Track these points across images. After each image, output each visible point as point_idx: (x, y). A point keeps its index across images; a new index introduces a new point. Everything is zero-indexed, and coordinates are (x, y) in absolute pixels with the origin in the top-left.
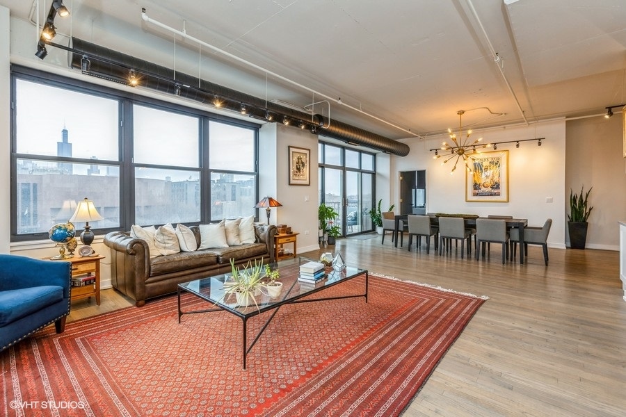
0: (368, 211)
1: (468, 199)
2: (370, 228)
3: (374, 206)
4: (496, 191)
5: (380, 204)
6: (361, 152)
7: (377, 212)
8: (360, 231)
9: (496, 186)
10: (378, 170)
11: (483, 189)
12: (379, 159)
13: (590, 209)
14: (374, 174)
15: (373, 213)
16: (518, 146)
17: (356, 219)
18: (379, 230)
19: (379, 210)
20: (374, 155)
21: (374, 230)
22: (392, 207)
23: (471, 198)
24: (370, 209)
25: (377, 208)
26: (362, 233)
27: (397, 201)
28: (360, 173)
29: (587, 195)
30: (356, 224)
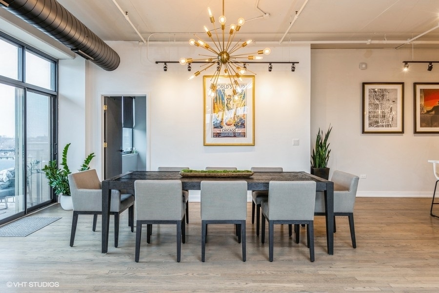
0: (41, 166)
1: (207, 142)
2: (46, 197)
3: (54, 155)
4: (240, 130)
5: (65, 152)
6: (23, 47)
7: (61, 167)
8: (21, 210)
9: (241, 124)
10: (62, 91)
11: (225, 127)
12: (63, 69)
13: (329, 152)
14: (54, 98)
15: (52, 170)
16: (270, 69)
17: (11, 184)
18: (66, 202)
19: (64, 164)
20: (55, 62)
21: (54, 199)
22: (90, 157)
23: (210, 140)
24: (46, 161)
25: (61, 161)
26: (28, 211)
27: (99, 147)
28: (21, 91)
29: (327, 136)
30: (12, 194)
